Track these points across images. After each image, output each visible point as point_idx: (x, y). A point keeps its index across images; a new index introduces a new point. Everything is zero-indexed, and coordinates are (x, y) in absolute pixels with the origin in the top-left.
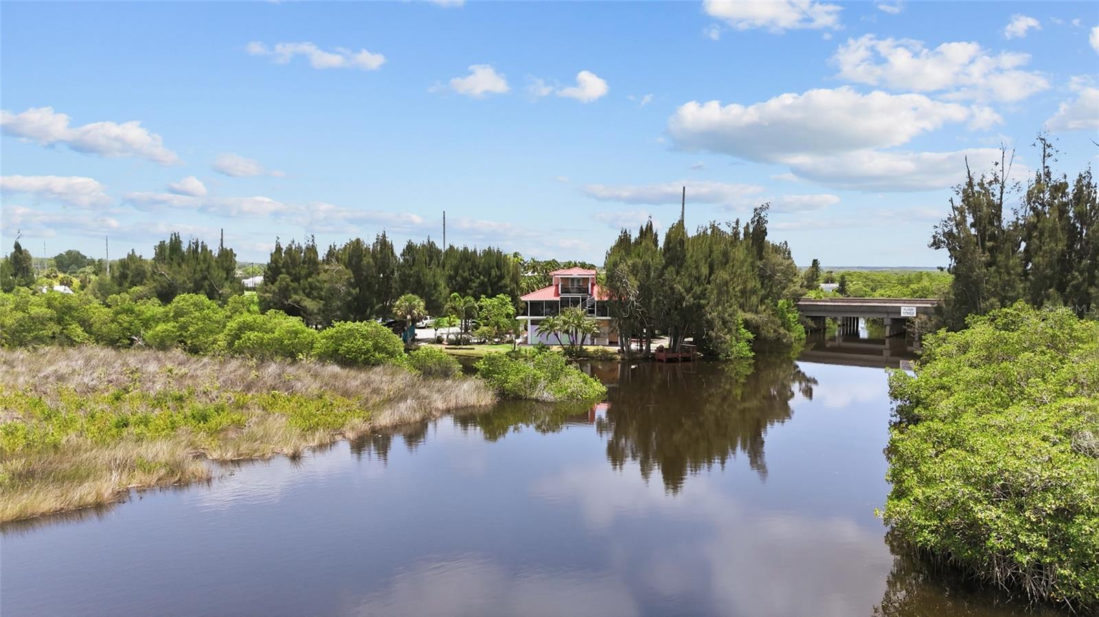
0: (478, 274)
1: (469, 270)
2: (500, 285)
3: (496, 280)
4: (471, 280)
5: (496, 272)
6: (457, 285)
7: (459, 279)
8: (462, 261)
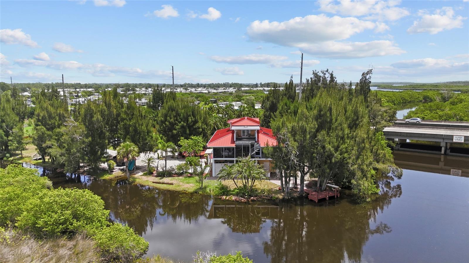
0: (180, 120)
1: (174, 117)
2: (194, 127)
3: (192, 124)
4: (176, 124)
5: (192, 119)
6: (166, 127)
7: (167, 123)
8: (169, 110)
